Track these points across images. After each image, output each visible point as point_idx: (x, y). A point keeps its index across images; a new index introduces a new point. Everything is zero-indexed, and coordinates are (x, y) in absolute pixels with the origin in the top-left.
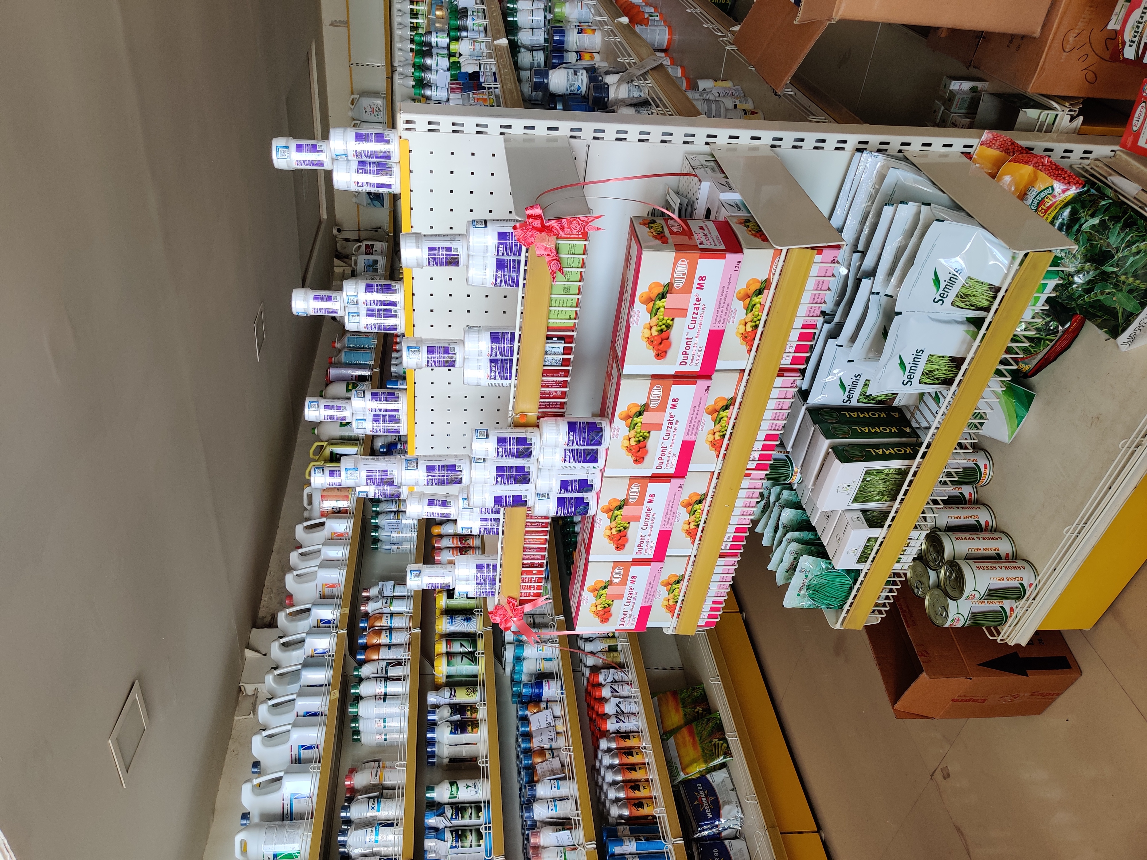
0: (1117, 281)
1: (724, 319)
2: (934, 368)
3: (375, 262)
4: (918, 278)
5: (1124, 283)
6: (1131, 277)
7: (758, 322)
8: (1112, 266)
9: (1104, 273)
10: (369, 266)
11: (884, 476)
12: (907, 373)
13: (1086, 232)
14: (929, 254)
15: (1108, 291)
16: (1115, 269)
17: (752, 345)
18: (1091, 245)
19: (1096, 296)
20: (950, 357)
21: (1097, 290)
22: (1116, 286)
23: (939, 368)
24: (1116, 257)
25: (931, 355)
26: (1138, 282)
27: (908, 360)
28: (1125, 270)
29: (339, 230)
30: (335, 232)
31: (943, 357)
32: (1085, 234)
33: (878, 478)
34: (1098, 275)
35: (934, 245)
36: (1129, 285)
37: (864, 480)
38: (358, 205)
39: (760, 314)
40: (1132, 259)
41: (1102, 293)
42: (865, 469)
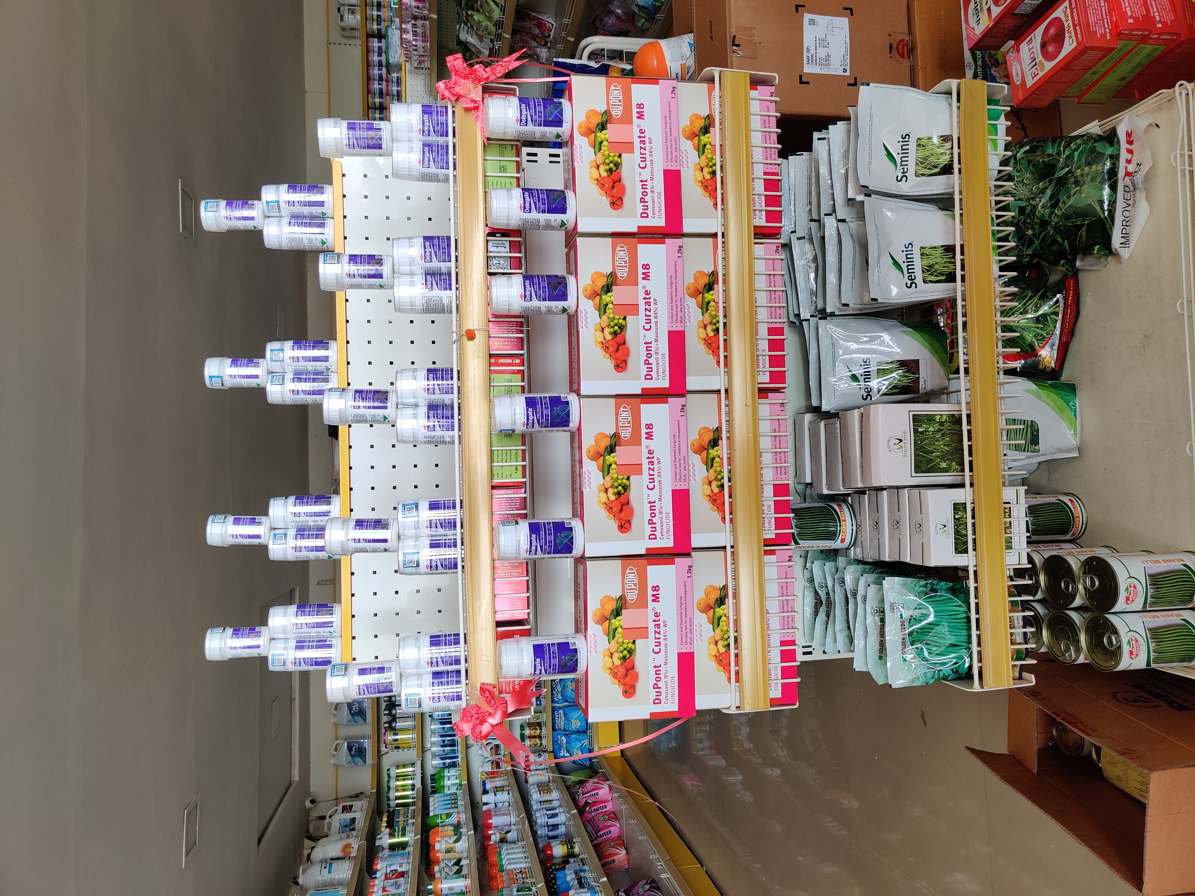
0: (1075, 178)
1: (676, 156)
2: (932, 262)
3: (353, 820)
4: (870, 154)
5: (1082, 175)
6: (1086, 166)
7: (714, 167)
8: (1062, 168)
9: (1060, 179)
10: (346, 826)
11: (937, 427)
12: (907, 275)
13: (1023, 158)
14: (871, 126)
15: (1073, 192)
16: (1067, 169)
17: (716, 197)
18: (1034, 166)
19: (1065, 204)
20: (942, 246)
21: (1063, 198)
22: (1077, 183)
23: (938, 261)
24: (1061, 160)
25: (922, 248)
26: (1094, 167)
27: (901, 258)
28: (1076, 164)
29: (313, 802)
30: (308, 804)
31: (936, 248)
32: (1023, 161)
33: (931, 429)
34: (1055, 186)
35: (871, 116)
36: (1088, 174)
37: (916, 431)
38: (337, 766)
39: (714, 157)
40: (1076, 154)
41: (1069, 197)
42: (911, 414)
